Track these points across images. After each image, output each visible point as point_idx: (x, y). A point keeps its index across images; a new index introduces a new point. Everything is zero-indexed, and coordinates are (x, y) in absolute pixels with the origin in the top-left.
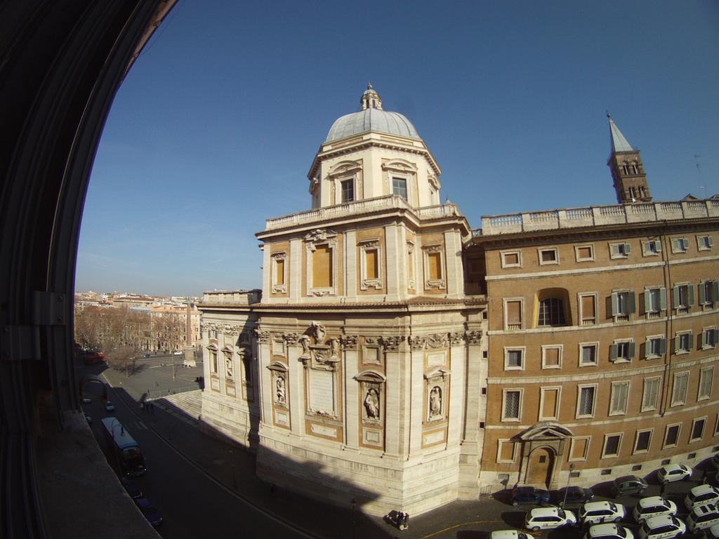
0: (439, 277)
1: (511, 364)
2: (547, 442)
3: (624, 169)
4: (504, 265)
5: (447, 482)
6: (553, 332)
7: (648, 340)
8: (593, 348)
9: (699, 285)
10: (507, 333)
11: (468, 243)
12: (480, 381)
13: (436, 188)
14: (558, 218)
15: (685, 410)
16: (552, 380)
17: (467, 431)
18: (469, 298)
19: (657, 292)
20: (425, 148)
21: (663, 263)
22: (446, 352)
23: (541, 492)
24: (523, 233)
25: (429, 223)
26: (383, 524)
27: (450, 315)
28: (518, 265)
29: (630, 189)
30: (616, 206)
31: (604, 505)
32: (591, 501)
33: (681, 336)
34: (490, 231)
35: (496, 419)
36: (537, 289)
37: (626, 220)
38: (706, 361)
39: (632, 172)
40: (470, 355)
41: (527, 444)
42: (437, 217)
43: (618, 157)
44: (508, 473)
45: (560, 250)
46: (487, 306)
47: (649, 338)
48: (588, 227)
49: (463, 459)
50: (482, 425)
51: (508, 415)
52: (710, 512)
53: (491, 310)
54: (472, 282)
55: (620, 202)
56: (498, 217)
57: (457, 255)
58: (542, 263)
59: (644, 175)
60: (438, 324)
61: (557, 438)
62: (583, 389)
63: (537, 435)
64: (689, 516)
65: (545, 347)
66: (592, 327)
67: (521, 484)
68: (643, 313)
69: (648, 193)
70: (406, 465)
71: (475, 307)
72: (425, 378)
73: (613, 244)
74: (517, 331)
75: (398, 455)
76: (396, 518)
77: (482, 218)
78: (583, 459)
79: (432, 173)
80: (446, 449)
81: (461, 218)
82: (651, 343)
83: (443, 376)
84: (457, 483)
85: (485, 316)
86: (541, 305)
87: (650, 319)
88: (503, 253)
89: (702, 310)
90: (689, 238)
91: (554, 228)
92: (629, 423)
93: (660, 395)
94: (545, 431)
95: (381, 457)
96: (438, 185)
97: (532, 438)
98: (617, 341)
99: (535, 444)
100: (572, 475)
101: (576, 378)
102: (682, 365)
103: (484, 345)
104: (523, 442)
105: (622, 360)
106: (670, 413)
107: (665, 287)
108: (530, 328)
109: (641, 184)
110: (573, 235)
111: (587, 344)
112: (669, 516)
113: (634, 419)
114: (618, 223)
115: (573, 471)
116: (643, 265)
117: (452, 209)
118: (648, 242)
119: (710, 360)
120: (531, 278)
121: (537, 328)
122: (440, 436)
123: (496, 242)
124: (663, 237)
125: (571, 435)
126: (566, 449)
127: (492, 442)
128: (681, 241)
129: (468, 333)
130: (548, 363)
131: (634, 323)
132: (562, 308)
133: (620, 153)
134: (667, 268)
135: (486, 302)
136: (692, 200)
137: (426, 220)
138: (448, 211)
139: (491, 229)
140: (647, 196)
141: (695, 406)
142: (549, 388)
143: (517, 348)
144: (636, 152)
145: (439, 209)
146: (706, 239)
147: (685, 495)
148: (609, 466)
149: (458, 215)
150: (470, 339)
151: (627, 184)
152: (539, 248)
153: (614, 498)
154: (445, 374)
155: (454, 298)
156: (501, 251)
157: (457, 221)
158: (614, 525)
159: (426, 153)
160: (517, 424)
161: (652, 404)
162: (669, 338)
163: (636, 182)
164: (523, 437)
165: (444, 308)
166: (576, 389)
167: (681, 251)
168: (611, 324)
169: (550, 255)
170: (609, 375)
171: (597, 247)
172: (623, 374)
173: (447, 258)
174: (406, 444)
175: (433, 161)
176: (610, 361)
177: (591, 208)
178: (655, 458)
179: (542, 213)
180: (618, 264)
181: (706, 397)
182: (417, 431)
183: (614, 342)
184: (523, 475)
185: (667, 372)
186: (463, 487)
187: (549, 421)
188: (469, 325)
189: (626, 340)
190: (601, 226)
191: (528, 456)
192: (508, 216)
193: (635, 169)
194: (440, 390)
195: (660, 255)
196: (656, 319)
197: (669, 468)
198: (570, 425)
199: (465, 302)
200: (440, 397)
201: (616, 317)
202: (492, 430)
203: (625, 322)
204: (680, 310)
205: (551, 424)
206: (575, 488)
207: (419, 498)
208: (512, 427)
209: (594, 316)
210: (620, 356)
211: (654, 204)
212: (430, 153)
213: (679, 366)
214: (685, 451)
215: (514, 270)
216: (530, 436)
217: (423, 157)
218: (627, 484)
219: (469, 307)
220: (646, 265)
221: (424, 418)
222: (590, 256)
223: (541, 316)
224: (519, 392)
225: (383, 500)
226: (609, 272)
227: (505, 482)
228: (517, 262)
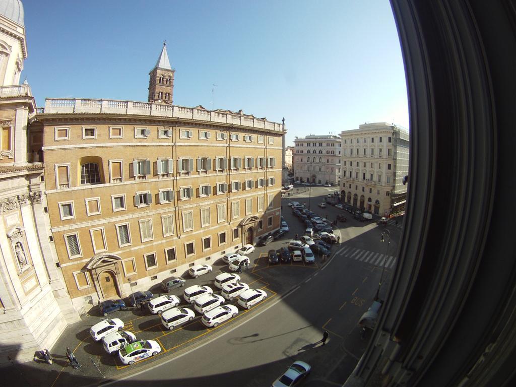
0: (9, 148)
1: (65, 215)
2: (106, 267)
3: (160, 80)
4: (57, 138)
5: (54, 315)
6: (92, 189)
7: (161, 192)
8: (121, 198)
9: (197, 160)
10: (59, 191)
11: (32, 119)
12: (46, 232)
13: (19, 70)
14: (101, 105)
15: (194, 233)
16: (96, 223)
17: (50, 273)
18: (30, 165)
19: (167, 161)
20: (23, 35)
21: (173, 144)
22: (18, 212)
23: (118, 301)
24: (74, 114)
25: (6, 100)
26: (36, 365)
27: (17, 180)
28: (67, 138)
29: (159, 93)
30: (145, 103)
31: (163, 299)
32: (153, 298)
33: (184, 189)
34: (50, 110)
35: (65, 258)
36: (80, 157)
37: (151, 113)
38: (204, 204)
39: (165, 83)
40: (35, 212)
41: (93, 271)
42: (13, 96)
43: (158, 71)
44: (90, 295)
45: (99, 129)
46: (43, 171)
47: (161, 190)
48: (122, 115)
49: (56, 295)
50: (58, 265)
51: (73, 253)
52: (234, 287)
53: (46, 174)
54: (33, 151)
55: (149, 101)
56: (58, 100)
57: (23, 129)
58: (84, 137)
59: (172, 86)
60: (9, 189)
61: (111, 263)
62: (119, 227)
63: (97, 264)
64: (222, 292)
65: (87, 200)
66: (120, 184)
67: (102, 300)
68: (156, 175)
69: (172, 97)
70: (23, 312)
71: (35, 172)
72: (8, 237)
73: (138, 128)
74: (66, 189)
75: (13, 307)
76: (42, 357)
77: (46, 99)
78: (135, 273)
79: (21, 56)
80: (41, 290)
81: (31, 98)
82: (163, 194)
83: (20, 232)
84: (61, 314)
85: (42, 179)
86: (83, 169)
87: (161, 179)
88: (57, 128)
89: (199, 174)
90: (193, 131)
91: (97, 112)
92: (158, 245)
93: (174, 225)
94: (101, 260)
95: (4, 313)
96: (22, 68)
97: (94, 266)
98: (138, 193)
99: (98, 271)
100: (132, 285)
101: (113, 220)
102: (187, 207)
103: (44, 203)
104: (90, 271)
105: (143, 205)
106: (184, 236)
107: (173, 158)
108: (75, 186)
109: (169, 91)
110: (110, 119)
111: (117, 196)
112: (209, 295)
113: (160, 242)
114: (144, 114)
115: (132, 282)
116: (157, 144)
117: (26, 90)
118: (164, 129)
119: (206, 203)
120: (75, 148)
121: (80, 186)
122: (33, 282)
123: (53, 119)
124: (174, 128)
125: (120, 259)
126: (120, 269)
127: (70, 276)
128: (188, 132)
129: (32, 194)
130: (91, 211)
131: (150, 181)
132: (97, 171)
133: (161, 69)
134: (174, 147)
135: (42, 168)
136: (202, 109)
137: (5, 98)
138: (23, 91)
139: (51, 109)
140: (171, 99)
141: (200, 230)
142: (95, 229)
143: (67, 202)
144: (173, 71)
145: (17, 88)
146: (206, 134)
147: (213, 281)
148: (154, 274)
149: (29, 95)
150: (34, 198)
151: (158, 89)
152: (83, 126)
153: (167, 292)
154: (21, 231)
155: (20, 165)
156: (55, 127)
157: (27, 101)
158: (176, 309)
159: (23, 39)
160: (81, 258)
161: (170, 232)
162: (176, 190)
163: (165, 89)
164: (89, 267)
165: (13, 175)
166: (114, 227)
167: (186, 138)
168: (133, 182)
169: (91, 132)
170: (136, 216)
171: (126, 129)
172: (146, 214)
173: (16, 131)
174: (14, 296)
175: (25, 46)
176: (135, 206)
177: (127, 102)
178: (183, 263)
179: (91, 100)
180: (140, 142)
181: (208, 225)
182: (17, 283)
183: (136, 194)
184: (100, 294)
185: (177, 212)
186: (66, 315)
187: (102, 253)
188: (31, 187)
189: (144, 192)
190: (131, 115)
191: (97, 279)
192: (66, 99)
193: (168, 81)
194: (21, 245)
195: (171, 138)
196: (165, 178)
197: (195, 268)
198: (117, 253)
199: (28, 169)
200: (23, 250)
201: (137, 177)
202: (66, 267)
203: (143, 180)
204: (183, 173)
205: (104, 254)
206: (138, 293)
207: (44, 334)
208: (79, 262)
209: (121, 176)
210: (141, 202)
211: (173, 107)
212: (26, 40)
213: (184, 207)
214: (202, 257)
215: (64, 142)
216: (93, 265)
217: (19, 42)
218: (171, 283)
219: (30, 172)
220: (160, 144)
221: (17, 271)
222: (120, 135)
223: (82, 177)
224: (75, 235)
225: (25, 346)
226: (132, 146)
227: (91, 302)
228: (66, 136)
